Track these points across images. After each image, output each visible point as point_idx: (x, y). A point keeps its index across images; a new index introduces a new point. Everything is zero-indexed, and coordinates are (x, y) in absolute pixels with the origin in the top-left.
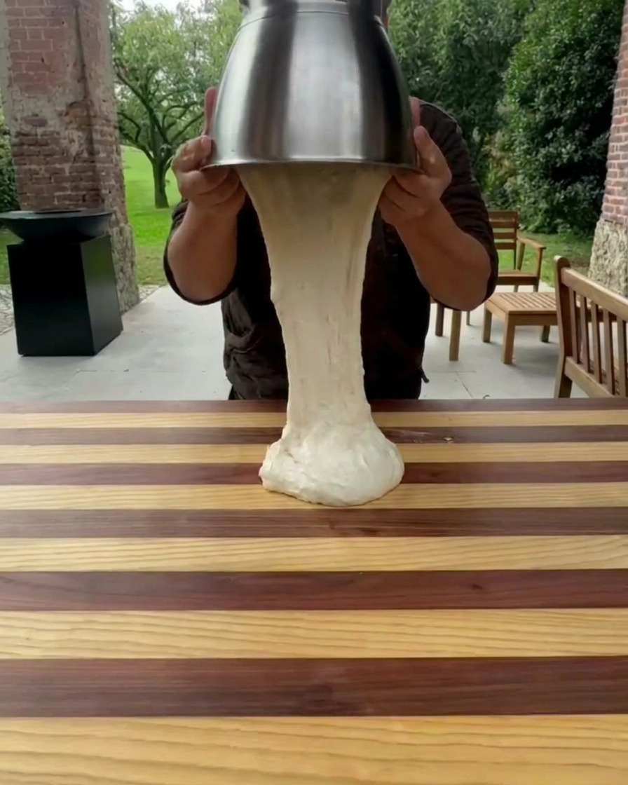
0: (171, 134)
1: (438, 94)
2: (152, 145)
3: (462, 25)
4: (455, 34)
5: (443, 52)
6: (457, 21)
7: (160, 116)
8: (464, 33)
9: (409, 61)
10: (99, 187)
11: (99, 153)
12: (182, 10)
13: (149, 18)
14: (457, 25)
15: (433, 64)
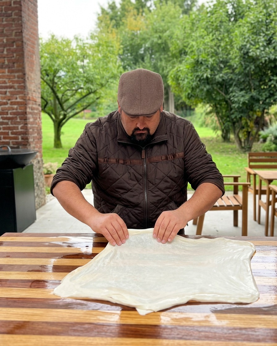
0: (65, 106)
1: (234, 83)
2: (54, 112)
3: (248, 46)
4: (243, 50)
5: (237, 59)
6: (245, 43)
7: (60, 95)
8: (249, 49)
9: (215, 65)
10: (29, 138)
11: (29, 119)
12: (77, 39)
13: (57, 42)
14: (246, 45)
15: (230, 67)
